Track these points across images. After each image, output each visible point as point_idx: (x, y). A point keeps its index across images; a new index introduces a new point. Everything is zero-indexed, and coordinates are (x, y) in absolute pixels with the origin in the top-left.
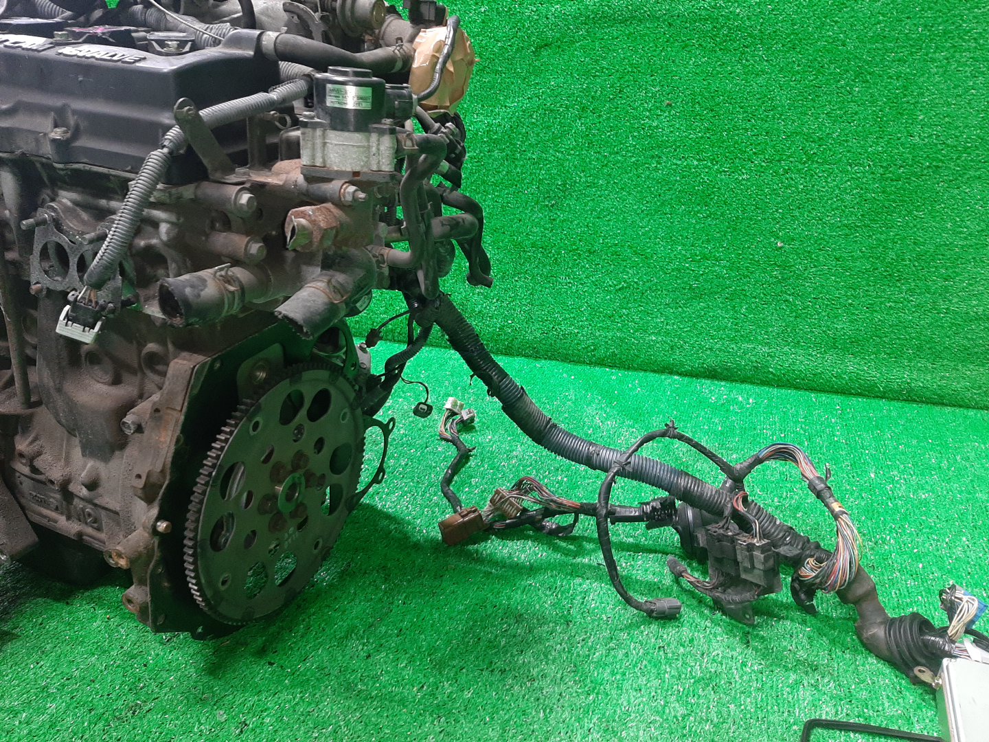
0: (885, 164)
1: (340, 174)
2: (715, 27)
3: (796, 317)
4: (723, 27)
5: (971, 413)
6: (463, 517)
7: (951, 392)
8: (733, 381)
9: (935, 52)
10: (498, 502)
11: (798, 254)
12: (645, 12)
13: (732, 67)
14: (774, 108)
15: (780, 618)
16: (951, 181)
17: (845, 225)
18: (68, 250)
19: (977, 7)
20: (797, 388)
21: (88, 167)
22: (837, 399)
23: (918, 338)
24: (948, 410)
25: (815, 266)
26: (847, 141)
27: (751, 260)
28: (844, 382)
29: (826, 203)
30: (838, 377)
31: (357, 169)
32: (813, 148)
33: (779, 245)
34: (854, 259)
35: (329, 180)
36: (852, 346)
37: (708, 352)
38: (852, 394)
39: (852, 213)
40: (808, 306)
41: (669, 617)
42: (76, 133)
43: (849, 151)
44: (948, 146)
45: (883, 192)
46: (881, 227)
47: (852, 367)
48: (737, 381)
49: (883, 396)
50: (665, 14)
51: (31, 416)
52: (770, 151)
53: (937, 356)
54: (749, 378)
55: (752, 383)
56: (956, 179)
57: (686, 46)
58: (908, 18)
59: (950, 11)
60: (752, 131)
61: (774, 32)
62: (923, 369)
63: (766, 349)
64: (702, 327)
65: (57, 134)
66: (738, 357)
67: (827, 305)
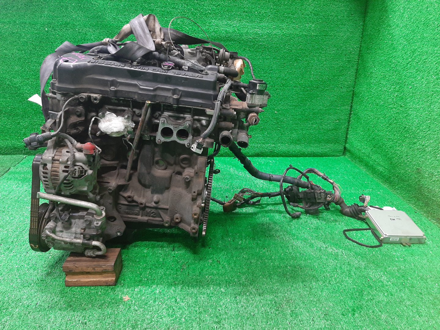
0: (304, 86)
1: (258, 105)
2: (254, 44)
3: (281, 134)
4: (256, 44)
5: (331, 158)
6: (230, 203)
7: (324, 152)
8: (264, 157)
9: (315, 54)
10: (236, 197)
11: (281, 115)
12: (232, 38)
13: (259, 57)
14: (272, 70)
15: (322, 213)
16: (321, 91)
17: (294, 105)
18: (173, 130)
19: (325, 42)
20: (283, 156)
21: (184, 106)
22: (295, 158)
23: (315, 138)
24: (325, 158)
25: (286, 118)
26: (293, 80)
27: (268, 117)
28: (296, 153)
29: (288, 99)
30: (294, 151)
31: (261, 104)
32: (284, 82)
33: (276, 112)
34: (297, 116)
35: (255, 107)
36: (297, 141)
37: (256, 148)
38: (298, 156)
39: (296, 101)
40: (285, 131)
41: (298, 217)
42: (181, 96)
43: (294, 83)
44: (320, 81)
45: (304, 95)
46: (303, 105)
47: (298, 148)
48: (265, 156)
49: (306, 156)
50: (238, 39)
51: (129, 184)
52: (272, 83)
53: (320, 142)
54: (269, 155)
55: (270, 157)
56: (322, 90)
57: (245, 50)
58: (308, 44)
59: (319, 42)
60: (266, 77)
61: (272, 47)
62: (317, 146)
63: (273, 145)
64: (254, 140)
65: (175, 97)
66: (266, 149)
67: (290, 130)
